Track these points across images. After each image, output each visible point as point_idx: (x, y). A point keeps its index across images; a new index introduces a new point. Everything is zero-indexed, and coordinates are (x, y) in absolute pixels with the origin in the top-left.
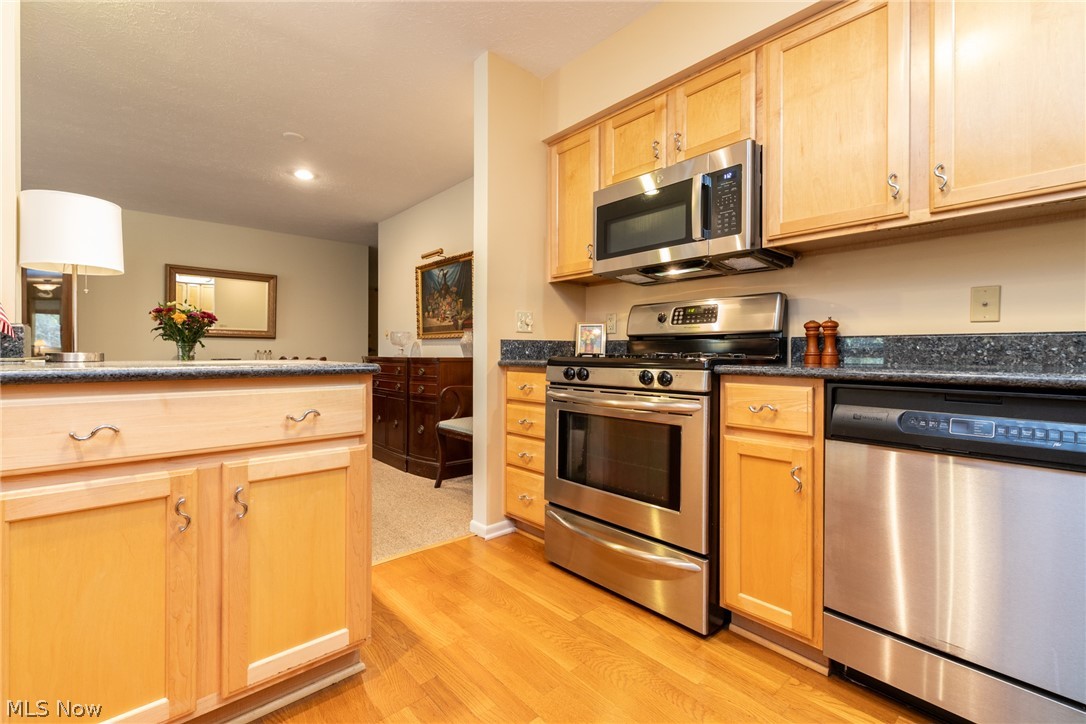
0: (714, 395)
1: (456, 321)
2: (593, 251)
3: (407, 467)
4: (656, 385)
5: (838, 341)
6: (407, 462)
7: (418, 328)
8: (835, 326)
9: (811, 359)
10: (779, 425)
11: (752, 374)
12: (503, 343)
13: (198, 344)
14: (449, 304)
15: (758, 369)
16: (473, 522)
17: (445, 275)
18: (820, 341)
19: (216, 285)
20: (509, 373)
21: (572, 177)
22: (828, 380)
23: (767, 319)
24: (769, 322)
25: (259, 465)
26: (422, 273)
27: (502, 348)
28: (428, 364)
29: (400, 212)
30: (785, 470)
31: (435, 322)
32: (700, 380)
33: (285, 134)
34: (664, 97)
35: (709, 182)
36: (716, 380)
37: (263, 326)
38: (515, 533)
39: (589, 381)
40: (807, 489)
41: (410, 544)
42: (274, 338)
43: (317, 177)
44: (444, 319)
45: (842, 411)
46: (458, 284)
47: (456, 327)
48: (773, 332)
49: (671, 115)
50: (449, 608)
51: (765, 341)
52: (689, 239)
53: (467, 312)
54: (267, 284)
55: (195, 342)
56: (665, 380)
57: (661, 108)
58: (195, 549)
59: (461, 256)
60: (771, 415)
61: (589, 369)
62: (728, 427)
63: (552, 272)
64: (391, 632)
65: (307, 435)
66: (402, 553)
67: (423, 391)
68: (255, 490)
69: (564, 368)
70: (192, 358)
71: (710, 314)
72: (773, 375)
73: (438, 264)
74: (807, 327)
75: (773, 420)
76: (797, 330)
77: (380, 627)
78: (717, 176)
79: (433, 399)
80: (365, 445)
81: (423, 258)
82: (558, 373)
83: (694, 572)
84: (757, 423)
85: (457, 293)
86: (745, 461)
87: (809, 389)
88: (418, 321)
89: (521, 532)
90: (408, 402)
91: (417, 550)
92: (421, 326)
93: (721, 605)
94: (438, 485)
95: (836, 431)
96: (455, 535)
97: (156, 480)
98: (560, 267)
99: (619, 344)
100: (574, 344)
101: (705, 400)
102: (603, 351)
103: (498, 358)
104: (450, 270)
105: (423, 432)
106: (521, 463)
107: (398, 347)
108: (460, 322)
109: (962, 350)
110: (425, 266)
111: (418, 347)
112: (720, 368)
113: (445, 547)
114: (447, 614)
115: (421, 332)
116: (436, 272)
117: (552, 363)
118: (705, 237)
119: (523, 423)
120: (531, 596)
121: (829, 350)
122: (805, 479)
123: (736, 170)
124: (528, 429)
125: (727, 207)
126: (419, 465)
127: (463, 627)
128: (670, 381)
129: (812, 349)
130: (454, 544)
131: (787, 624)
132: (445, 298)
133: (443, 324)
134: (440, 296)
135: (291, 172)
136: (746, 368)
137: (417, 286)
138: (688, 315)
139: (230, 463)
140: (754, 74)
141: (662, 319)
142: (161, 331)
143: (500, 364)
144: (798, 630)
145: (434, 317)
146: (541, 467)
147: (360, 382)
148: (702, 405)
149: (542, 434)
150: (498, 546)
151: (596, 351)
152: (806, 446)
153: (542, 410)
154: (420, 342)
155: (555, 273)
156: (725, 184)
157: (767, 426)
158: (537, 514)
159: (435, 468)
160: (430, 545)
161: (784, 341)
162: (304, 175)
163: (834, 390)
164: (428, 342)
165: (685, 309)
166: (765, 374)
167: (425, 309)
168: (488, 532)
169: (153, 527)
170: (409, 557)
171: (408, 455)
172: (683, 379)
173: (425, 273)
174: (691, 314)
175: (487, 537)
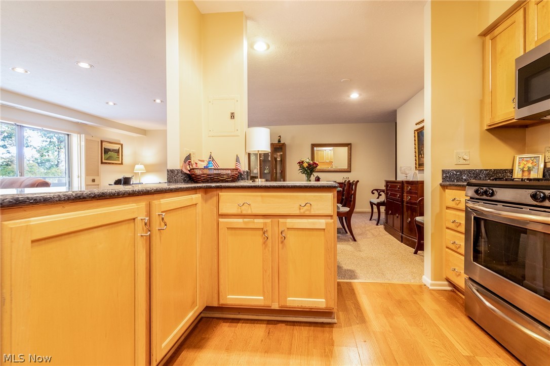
3: (402, 240)
6: (402, 237)
7: (416, 164)
12: (443, 171)
13: (312, 175)
16: (424, 277)
19: (333, 150)
20: (446, 190)
25: (290, 222)
26: (418, 133)
27: (443, 175)
28: (412, 184)
29: (408, 101)
33: (342, 81)
37: (346, 167)
38: (451, 291)
39: (493, 198)
41: (385, 277)
42: (350, 172)
43: (360, 95)
50: (388, 314)
54: (347, 148)
55: (311, 174)
58: (271, 249)
61: (494, 189)
64: (355, 313)
65: (307, 213)
66: (379, 281)
67: (410, 199)
68: (290, 232)
69: (475, 188)
70: (310, 181)
77: (351, 309)
79: (415, 204)
80: (333, 220)
81: (416, 124)
82: (471, 191)
88: (416, 160)
89: (457, 292)
90: (403, 205)
91: (387, 281)
92: (417, 163)
94: (416, 253)
96: (412, 281)
97: (259, 222)
98: (493, 118)
100: (511, 171)
102: (540, 176)
103: (440, 181)
105: (410, 222)
106: (453, 247)
107: (404, 175)
110: (419, 129)
111: (416, 175)
113: (403, 285)
114: (386, 317)
115: (417, 167)
117: (469, 184)
119: (454, 222)
120: (442, 329)
124: (458, 227)
126: (408, 240)
127: (391, 327)
130: (409, 285)
135: (349, 96)
137: (415, 141)
139: (281, 220)
142: (301, 170)
143: (441, 185)
146: (463, 251)
147: (331, 192)
149: (463, 230)
150: (437, 295)
151: (533, 176)
153: (463, 214)
154: (417, 171)
155: (489, 123)
158: (461, 282)
159: (415, 242)
160: (395, 281)
162: (355, 96)
164: (421, 172)
167: (419, 153)
168: (432, 285)
169: (258, 238)
170: (381, 284)
171: (403, 233)
175: (431, 288)
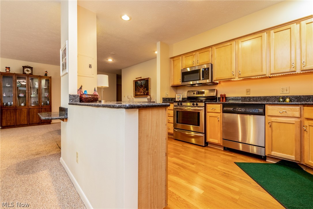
0: (205, 107)
1: (144, 93)
2: (181, 80)
4: (195, 105)
5: (226, 98)
8: (225, 95)
9: (221, 101)
10: (216, 111)
11: (211, 103)
14: (142, 89)
15: (212, 102)
17: (141, 83)
18: (223, 98)
21: (176, 65)
22: (223, 104)
23: (213, 94)
24: (214, 94)
26: (135, 82)
27: (163, 99)
29: (128, 67)
30: (217, 118)
31: (138, 93)
32: (203, 104)
34: (195, 53)
35: (203, 70)
36: (205, 104)
39: (182, 105)
40: (220, 121)
43: (113, 60)
44: (141, 93)
45: (225, 109)
46: (145, 85)
47: (144, 95)
48: (215, 96)
49: (196, 57)
51: (213, 98)
52: (200, 80)
53: (147, 91)
56: (197, 104)
57: (194, 55)
59: (146, 79)
60: (214, 110)
61: (181, 103)
62: (207, 112)
63: (171, 84)
69: (177, 103)
71: (203, 93)
72: (215, 103)
73: (139, 80)
74: (220, 95)
75: (215, 110)
76: (219, 96)
78: (205, 69)
81: (136, 78)
83: (202, 136)
84: (212, 111)
85: (145, 87)
86: (210, 117)
87: (220, 105)
92: (135, 94)
93: (207, 142)
95: (224, 112)
98: (173, 83)
99: (185, 98)
100: (175, 98)
101: (204, 107)
102: (181, 100)
104: (143, 82)
107: (129, 99)
108: (145, 93)
109: (245, 99)
110: (136, 80)
111: (134, 99)
112: (206, 102)
115: (135, 96)
116: (139, 82)
117: (174, 102)
118: (203, 80)
121: (224, 99)
122: (219, 119)
123: (208, 68)
124: (169, 115)
125: (207, 75)
128: (198, 105)
129: (221, 99)
131: (217, 142)
132: (141, 88)
133: (141, 94)
134: (140, 87)
135: (107, 60)
136: (210, 102)
137: (134, 85)
138: (199, 93)
140: (211, 52)
141: (194, 94)
144: (219, 143)
145: (138, 92)
146: (173, 122)
148: (203, 108)
149: (173, 116)
151: (180, 100)
152: (219, 114)
153: (173, 111)
154: (134, 98)
155: (172, 84)
156: (206, 71)
157: (214, 111)
158: (172, 131)
161: (217, 97)
162: (110, 60)
163: (224, 105)
164: (136, 98)
165: (198, 92)
166: (213, 103)
167: (136, 90)
172: (200, 104)
173: (136, 82)
174: (200, 93)
